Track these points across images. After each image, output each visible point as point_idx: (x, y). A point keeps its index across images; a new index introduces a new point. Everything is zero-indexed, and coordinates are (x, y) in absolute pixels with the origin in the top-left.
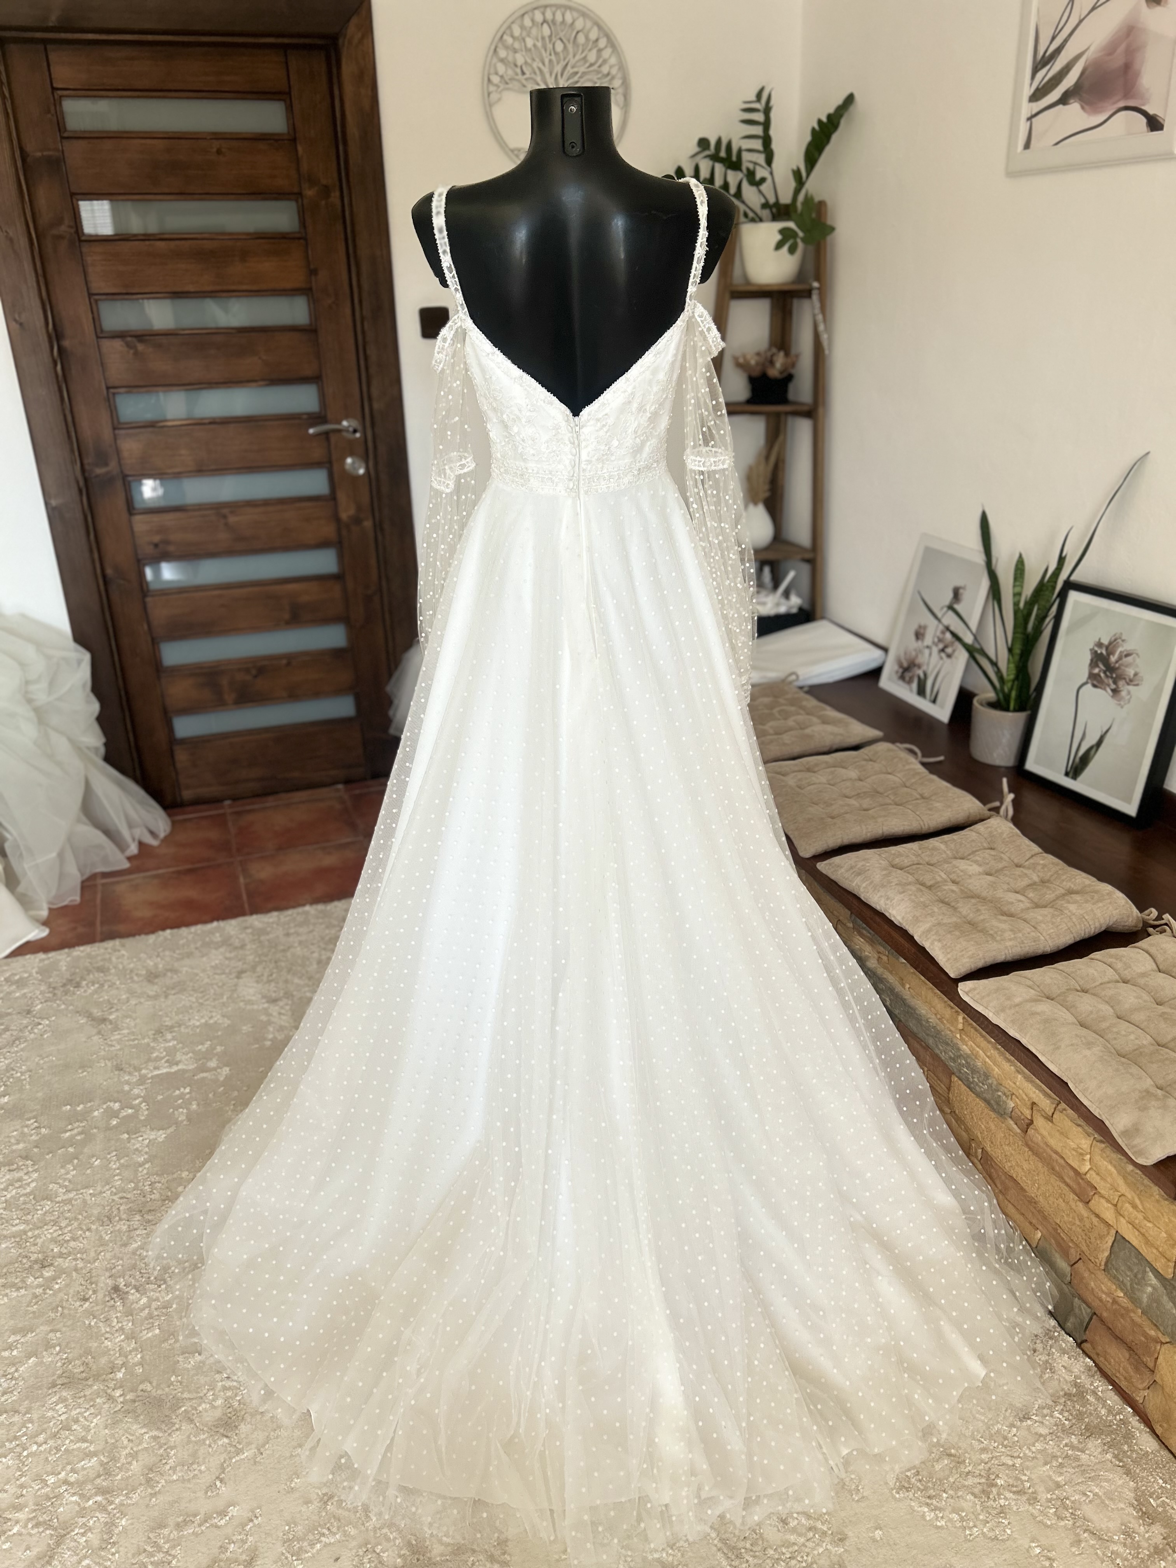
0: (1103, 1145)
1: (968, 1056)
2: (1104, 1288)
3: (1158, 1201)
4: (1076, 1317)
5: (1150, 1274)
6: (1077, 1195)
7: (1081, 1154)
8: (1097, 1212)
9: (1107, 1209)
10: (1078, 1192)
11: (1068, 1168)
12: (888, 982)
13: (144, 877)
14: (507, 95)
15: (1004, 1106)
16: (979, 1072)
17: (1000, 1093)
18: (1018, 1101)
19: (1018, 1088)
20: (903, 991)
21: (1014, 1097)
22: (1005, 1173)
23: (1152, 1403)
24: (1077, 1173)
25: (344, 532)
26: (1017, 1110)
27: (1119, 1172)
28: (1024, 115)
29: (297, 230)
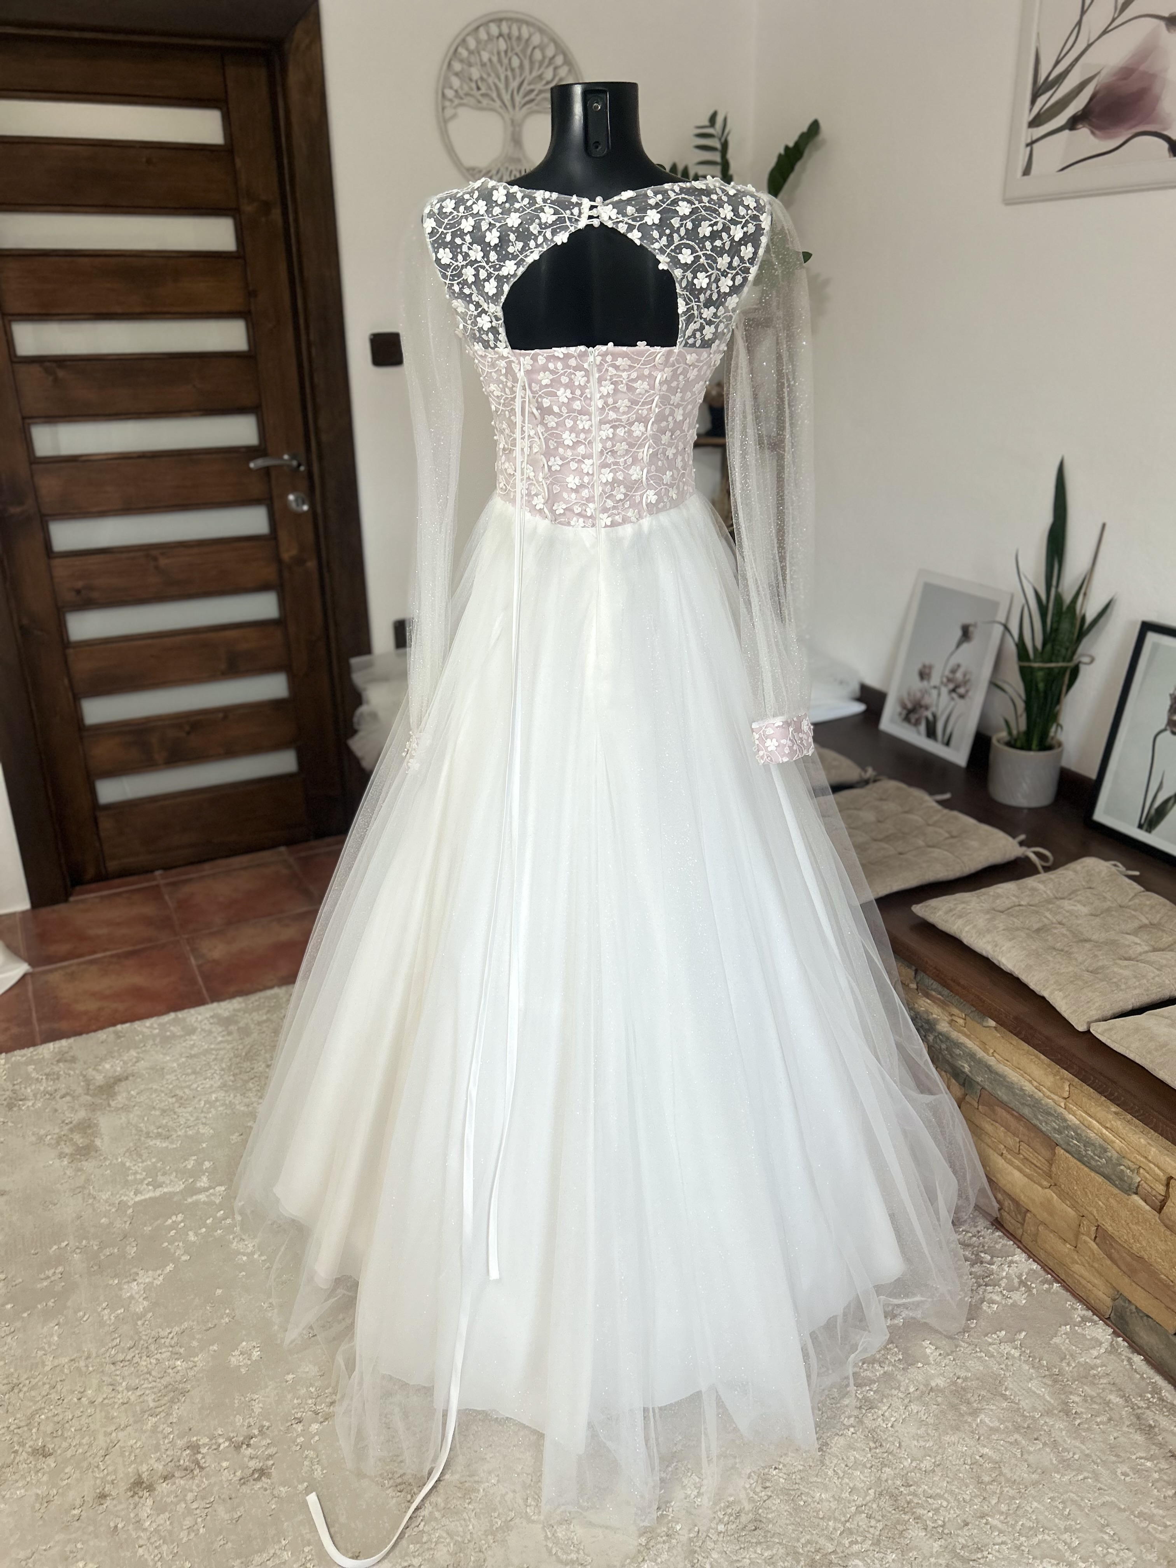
13: (79, 964)
14: (462, 111)
15: (1129, 1181)
16: (1093, 1144)
17: (1122, 1167)
18: (1148, 1176)
19: (1150, 1161)
20: (987, 1057)
21: (1141, 1171)
22: (1132, 1255)
25: (286, 574)
26: (1145, 1185)
28: (1025, 140)
29: (235, 249)
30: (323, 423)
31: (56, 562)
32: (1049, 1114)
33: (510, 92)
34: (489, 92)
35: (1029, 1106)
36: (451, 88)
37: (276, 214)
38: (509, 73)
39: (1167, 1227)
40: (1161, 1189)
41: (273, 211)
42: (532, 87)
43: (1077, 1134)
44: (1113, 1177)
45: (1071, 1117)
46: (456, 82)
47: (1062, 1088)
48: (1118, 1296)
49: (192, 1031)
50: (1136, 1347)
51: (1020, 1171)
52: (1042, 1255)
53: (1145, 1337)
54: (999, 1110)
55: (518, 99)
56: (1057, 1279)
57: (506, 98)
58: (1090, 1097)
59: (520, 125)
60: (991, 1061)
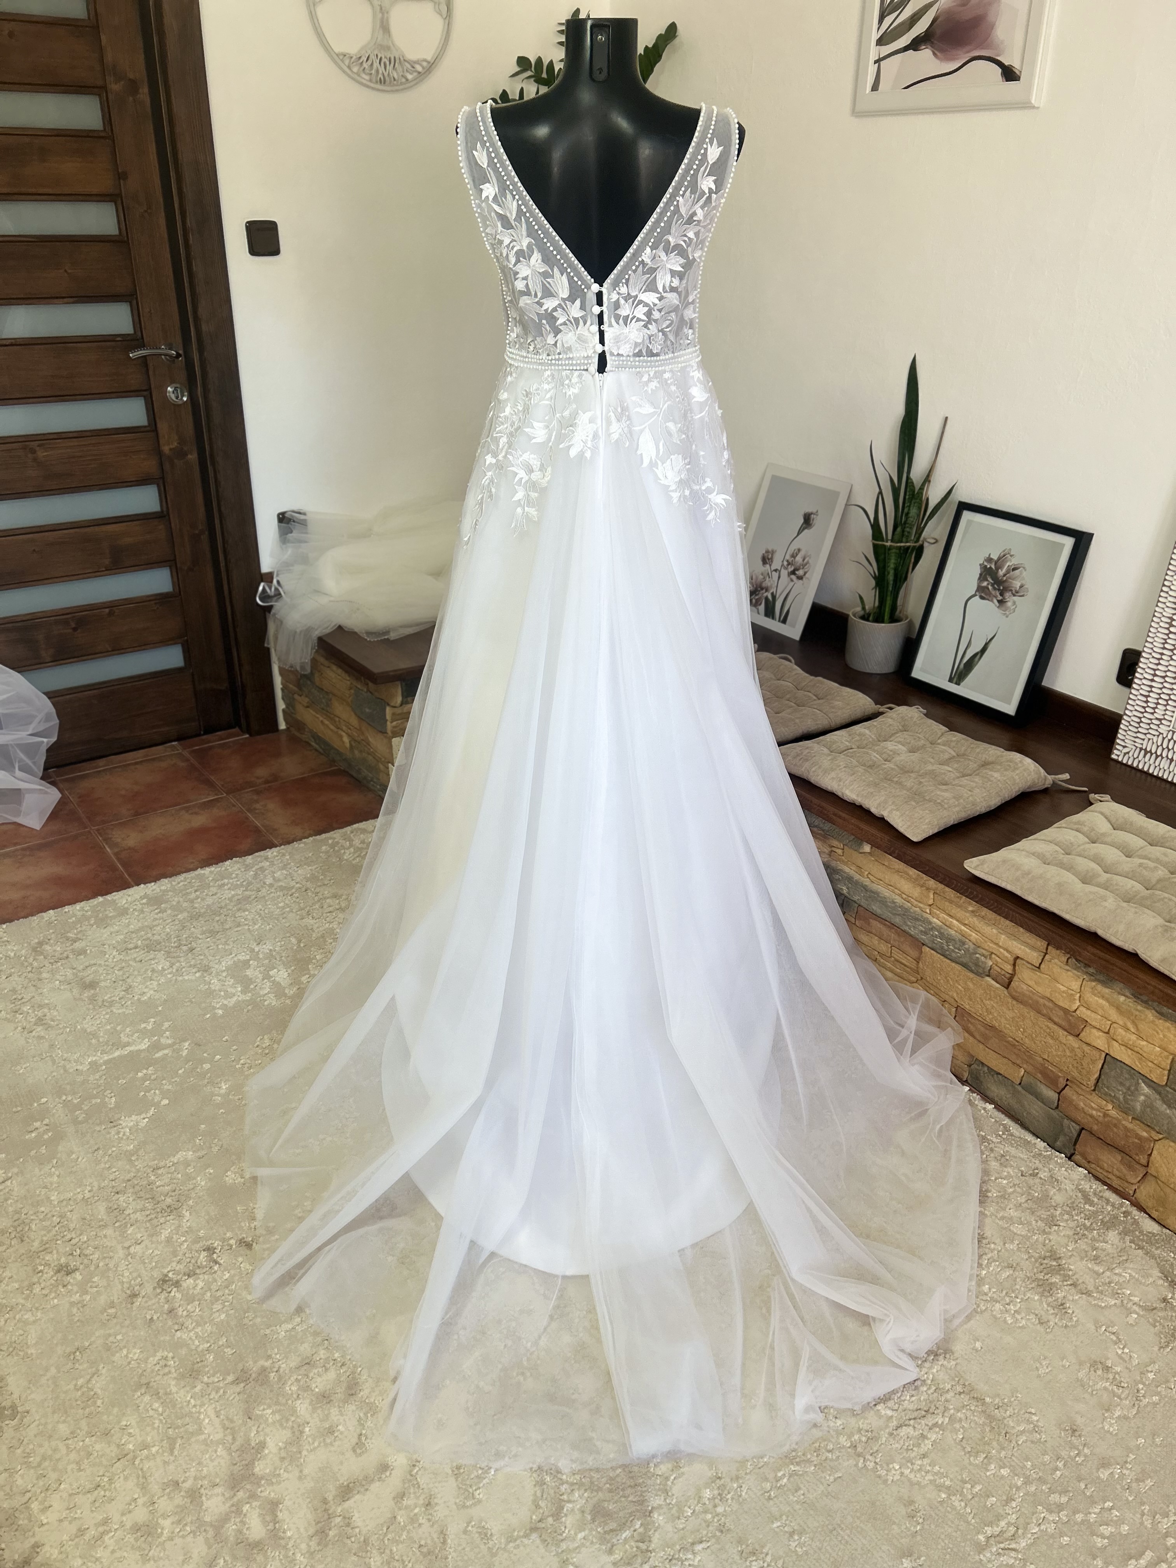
0: (1094, 984)
1: (941, 928)
2: (1093, 1105)
3: (1153, 1022)
4: (1065, 1135)
5: (1143, 1085)
6: (1066, 1030)
7: (1072, 995)
8: (1088, 1041)
9: (1099, 1038)
10: (1067, 1027)
11: (1057, 1009)
12: (845, 872)
15: (983, 966)
16: (954, 940)
17: (977, 956)
18: (998, 959)
19: (1000, 947)
20: (862, 879)
21: (993, 956)
23: (1145, 1193)
24: (1066, 1011)
25: (167, 466)
26: (996, 968)
27: (1111, 1004)
28: (873, 57)
29: (102, 129)
30: (203, 312)
32: (917, 919)
35: (899, 915)
37: (144, 93)
39: (1014, 998)
40: (1009, 968)
41: (140, 91)
43: (941, 933)
44: (970, 964)
45: (935, 920)
47: (928, 896)
48: (975, 1061)
49: (125, 911)
50: (987, 1098)
51: (892, 971)
53: (995, 1090)
54: (874, 922)
58: (951, 901)
59: (388, 12)
60: (866, 882)
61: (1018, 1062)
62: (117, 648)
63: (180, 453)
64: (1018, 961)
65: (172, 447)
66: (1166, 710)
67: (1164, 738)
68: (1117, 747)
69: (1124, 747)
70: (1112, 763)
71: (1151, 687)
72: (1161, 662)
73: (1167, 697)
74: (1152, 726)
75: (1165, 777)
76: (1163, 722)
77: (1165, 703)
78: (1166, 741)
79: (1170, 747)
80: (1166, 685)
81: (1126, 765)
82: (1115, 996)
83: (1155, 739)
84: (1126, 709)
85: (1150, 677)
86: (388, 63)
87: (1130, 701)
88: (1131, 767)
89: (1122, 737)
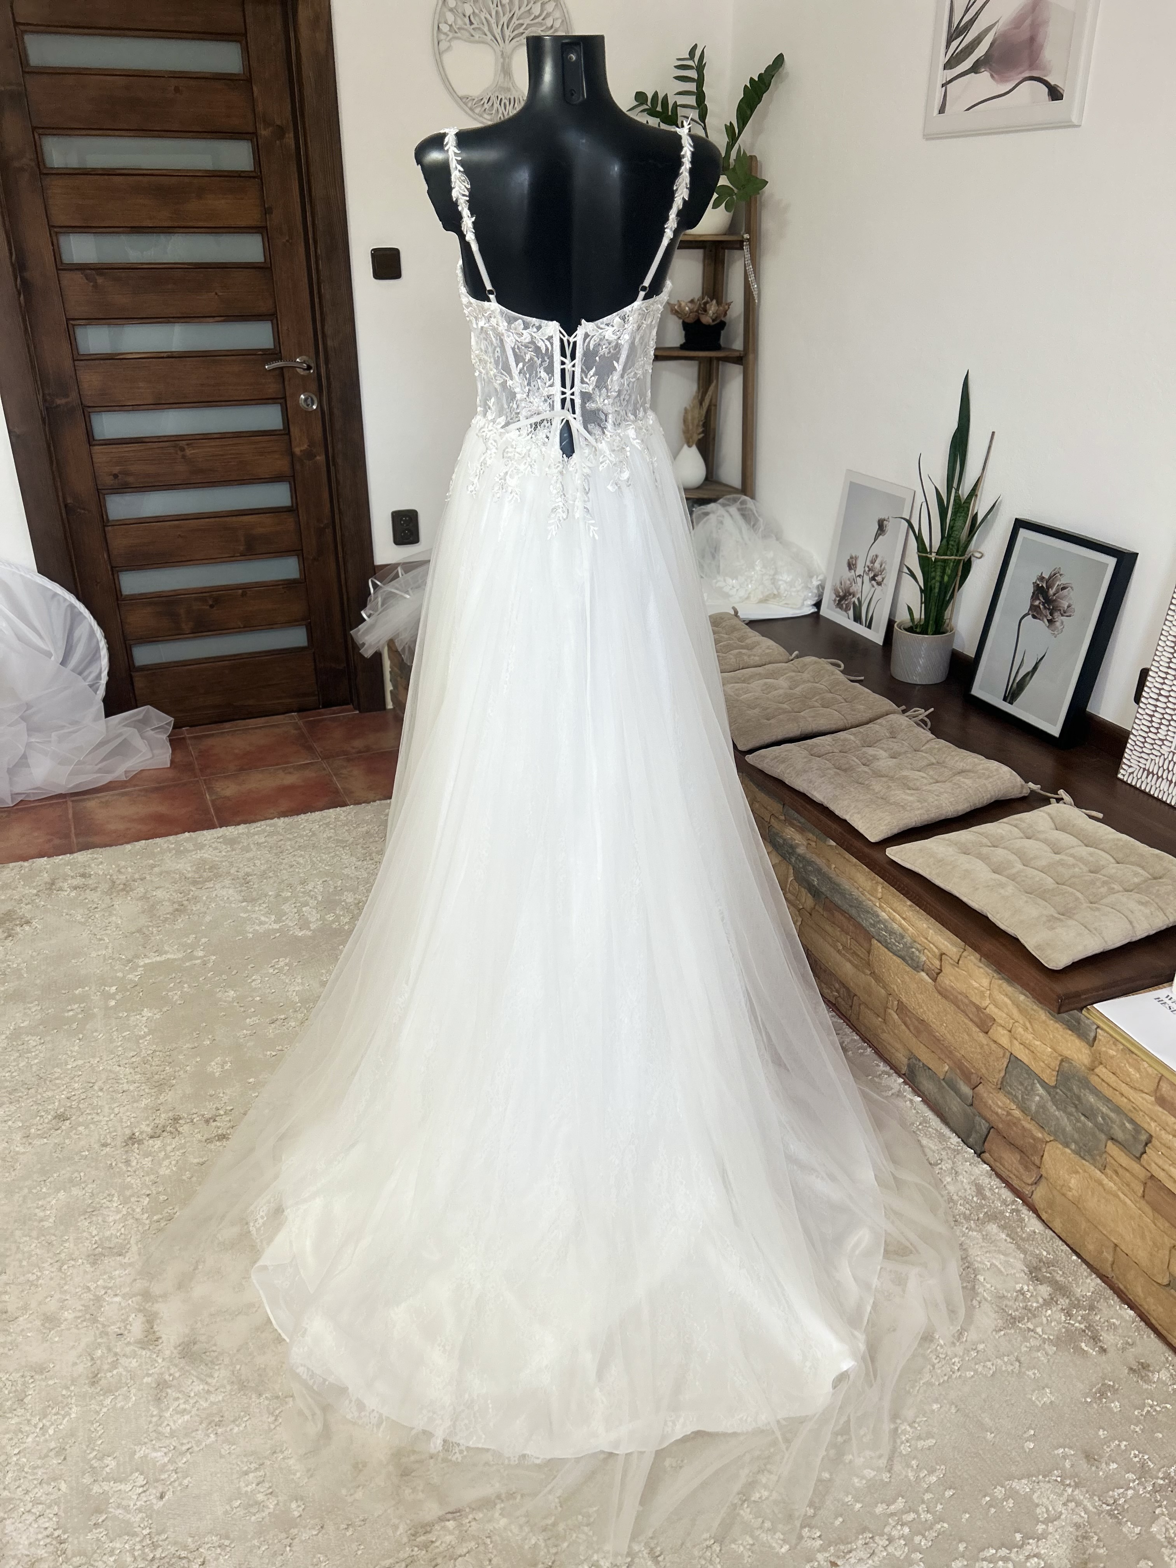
0: (1001, 982)
1: (886, 921)
2: (999, 1103)
3: (1044, 1022)
4: (976, 1132)
5: (1038, 1085)
6: (978, 1027)
7: (982, 992)
8: (995, 1038)
9: (1003, 1035)
10: (979, 1024)
11: (971, 1005)
12: (816, 864)
13: (113, 795)
14: (456, 44)
15: (918, 960)
16: (896, 933)
17: (913, 950)
18: (929, 954)
19: (929, 942)
20: (828, 870)
21: (925, 951)
22: (918, 1019)
23: (1039, 1195)
24: (978, 1008)
25: (298, 467)
26: (928, 963)
27: (1013, 1002)
28: (940, 81)
29: (253, 169)
30: (329, 330)
31: (96, 449)
32: (868, 912)
33: (500, 27)
34: (481, 26)
35: (855, 907)
36: (446, 23)
37: (289, 138)
38: (500, 8)
39: (940, 993)
40: (937, 963)
41: (287, 135)
42: (521, 21)
43: (886, 926)
44: (907, 958)
45: (883, 914)
46: (450, 18)
47: (876, 890)
48: (912, 1056)
49: (201, 847)
50: (917, 1091)
51: (850, 962)
52: (863, 1030)
53: (928, 1086)
54: (836, 913)
55: (507, 33)
56: (871, 1045)
57: (497, 31)
58: (893, 895)
59: (510, 57)
60: (832, 874)
61: (943, 1056)
62: (249, 625)
63: (310, 455)
64: (944, 956)
65: (302, 448)
66: (1168, 730)
67: (1165, 759)
68: (1124, 766)
69: (1130, 767)
70: (1119, 783)
71: (1156, 706)
72: (1166, 681)
73: (1169, 718)
74: (1155, 746)
75: (1164, 799)
76: (1165, 742)
77: (1167, 723)
78: (1167, 762)
79: (1170, 769)
80: (1170, 705)
81: (1130, 785)
82: (1017, 994)
83: (1157, 759)
84: (1133, 728)
85: (1155, 696)
86: (508, 103)
87: (1137, 721)
88: (1135, 787)
89: (1128, 757)
